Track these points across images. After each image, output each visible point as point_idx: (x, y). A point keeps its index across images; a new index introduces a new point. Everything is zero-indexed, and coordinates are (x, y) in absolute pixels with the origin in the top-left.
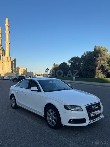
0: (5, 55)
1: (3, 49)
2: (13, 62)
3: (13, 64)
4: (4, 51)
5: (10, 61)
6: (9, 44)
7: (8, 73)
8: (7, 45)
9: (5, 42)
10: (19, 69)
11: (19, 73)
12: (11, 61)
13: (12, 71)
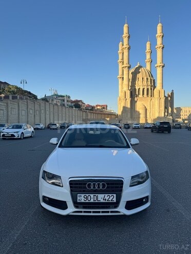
0: (155, 87)
1: (152, 77)
2: (169, 98)
3: (169, 101)
4: (154, 81)
5: (163, 96)
6: (163, 67)
7: (159, 118)
8: (159, 70)
9: (156, 65)
10: (182, 109)
11: (181, 117)
12: (165, 96)
13: (166, 114)
